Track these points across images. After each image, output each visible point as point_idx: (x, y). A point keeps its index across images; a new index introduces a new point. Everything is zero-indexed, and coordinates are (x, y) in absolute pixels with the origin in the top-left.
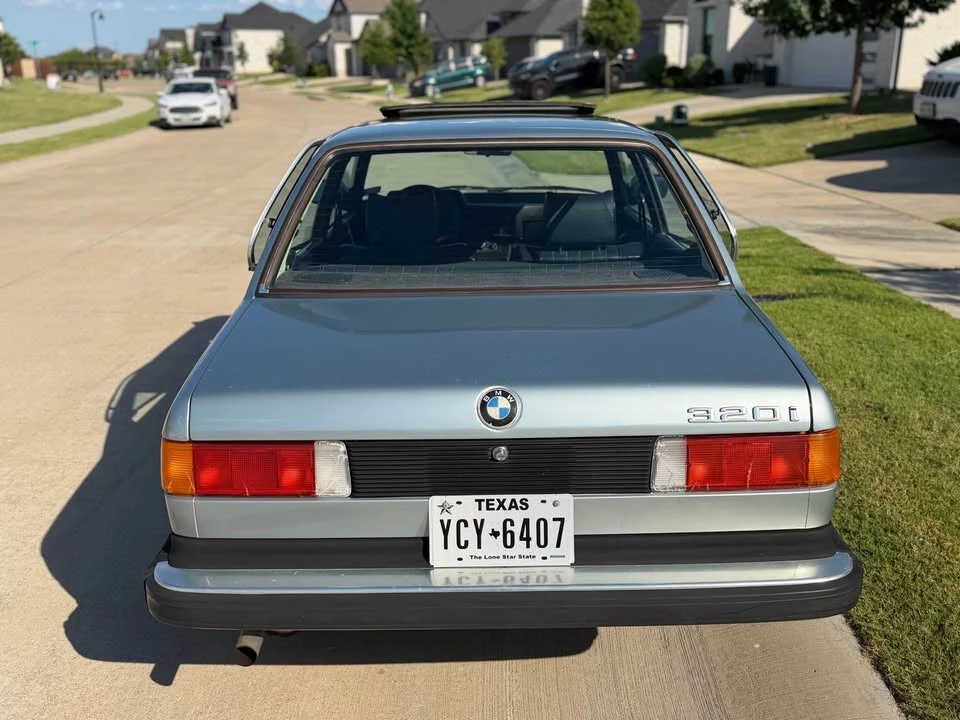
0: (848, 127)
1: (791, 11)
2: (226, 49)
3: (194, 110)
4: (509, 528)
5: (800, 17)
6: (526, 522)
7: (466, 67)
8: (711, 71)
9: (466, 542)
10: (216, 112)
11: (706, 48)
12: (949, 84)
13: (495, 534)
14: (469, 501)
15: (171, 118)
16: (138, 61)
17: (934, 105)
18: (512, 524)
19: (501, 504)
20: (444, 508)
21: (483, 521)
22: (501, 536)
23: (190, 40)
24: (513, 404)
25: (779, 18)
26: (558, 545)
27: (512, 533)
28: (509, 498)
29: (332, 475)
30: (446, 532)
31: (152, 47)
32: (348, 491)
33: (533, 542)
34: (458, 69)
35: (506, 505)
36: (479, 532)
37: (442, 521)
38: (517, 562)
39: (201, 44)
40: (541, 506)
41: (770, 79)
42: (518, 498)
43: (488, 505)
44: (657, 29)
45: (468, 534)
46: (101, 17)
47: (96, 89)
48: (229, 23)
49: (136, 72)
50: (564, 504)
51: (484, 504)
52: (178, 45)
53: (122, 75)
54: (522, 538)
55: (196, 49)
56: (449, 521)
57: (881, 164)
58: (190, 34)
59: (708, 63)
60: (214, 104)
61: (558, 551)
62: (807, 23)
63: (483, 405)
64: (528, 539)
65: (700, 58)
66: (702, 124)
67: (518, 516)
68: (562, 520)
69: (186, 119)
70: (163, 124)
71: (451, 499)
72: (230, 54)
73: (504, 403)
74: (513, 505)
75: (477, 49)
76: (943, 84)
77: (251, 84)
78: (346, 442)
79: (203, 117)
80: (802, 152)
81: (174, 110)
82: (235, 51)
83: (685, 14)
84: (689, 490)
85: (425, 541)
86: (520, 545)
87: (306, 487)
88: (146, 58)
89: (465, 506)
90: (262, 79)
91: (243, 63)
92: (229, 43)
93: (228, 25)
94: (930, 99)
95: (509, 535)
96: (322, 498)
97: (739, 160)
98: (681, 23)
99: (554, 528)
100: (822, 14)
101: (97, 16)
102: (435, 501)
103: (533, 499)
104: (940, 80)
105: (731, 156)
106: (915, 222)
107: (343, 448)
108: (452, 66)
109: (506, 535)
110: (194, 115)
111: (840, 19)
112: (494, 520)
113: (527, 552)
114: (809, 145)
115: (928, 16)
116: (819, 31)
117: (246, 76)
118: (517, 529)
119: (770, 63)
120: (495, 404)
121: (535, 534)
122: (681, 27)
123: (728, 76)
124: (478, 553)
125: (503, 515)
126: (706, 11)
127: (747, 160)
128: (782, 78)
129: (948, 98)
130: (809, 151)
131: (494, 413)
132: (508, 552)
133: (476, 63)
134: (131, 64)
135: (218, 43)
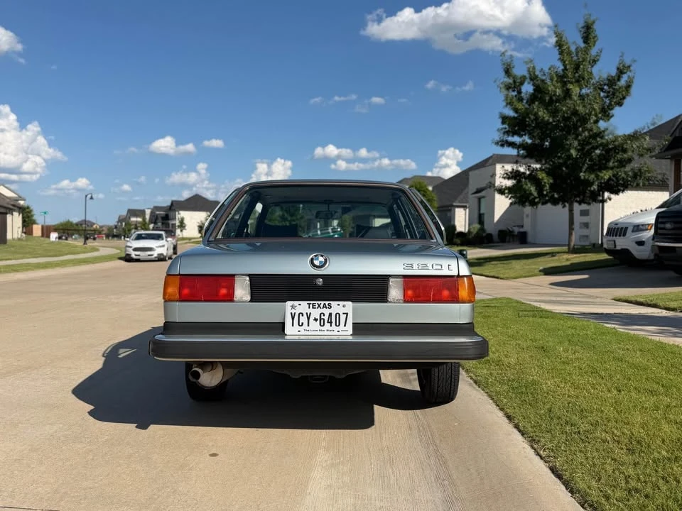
0: (567, 260)
1: (525, 190)
2: (171, 222)
3: (150, 249)
4: (322, 317)
5: (531, 194)
6: (330, 314)
7: (329, 233)
8: (484, 235)
9: (302, 323)
10: (163, 251)
11: (481, 221)
12: (622, 228)
13: (316, 320)
14: (304, 303)
15: (133, 254)
16: (110, 229)
17: (614, 241)
18: (324, 315)
19: (319, 306)
20: (293, 307)
21: (310, 313)
22: (318, 321)
23: (148, 217)
24: (326, 260)
25: (518, 195)
26: (345, 326)
27: (324, 319)
28: (323, 303)
29: (242, 291)
30: (293, 318)
31: (120, 220)
32: (248, 298)
33: (333, 324)
34: (322, 234)
35: (322, 306)
36: (308, 318)
37: (291, 313)
38: (326, 333)
39: (154, 219)
40: (338, 307)
41: (523, 239)
42: (327, 303)
43: (313, 306)
44: (450, 210)
45: (304, 319)
46: (92, 198)
47: (82, 244)
48: (175, 206)
49: (108, 236)
50: (349, 306)
51: (311, 305)
52: (140, 219)
53: (98, 237)
54: (328, 322)
55: (151, 222)
56: (295, 313)
57: (586, 276)
58: (148, 212)
59: (482, 229)
60: (163, 246)
61: (345, 328)
62: (536, 198)
63: (312, 259)
64: (331, 323)
65: (477, 226)
66: (477, 261)
67: (327, 312)
68: (347, 314)
69: (143, 255)
70: (128, 257)
71: (296, 303)
72: (174, 225)
73: (321, 259)
74: (325, 306)
75: (335, 223)
76: (618, 229)
77: (187, 243)
78: (250, 275)
79: (155, 254)
80: (537, 271)
81: (136, 249)
82: (177, 223)
83: (467, 202)
84: (405, 302)
85: (283, 324)
86: (327, 325)
87: (229, 298)
88: (116, 227)
89: (303, 306)
90: (193, 240)
91: (181, 231)
92: (174, 218)
93: (173, 208)
94: (611, 238)
95: (322, 321)
96: (237, 302)
97: (497, 275)
98: (464, 207)
99: (343, 317)
100: (545, 193)
101: (89, 196)
102: (289, 303)
103: (334, 303)
104: (617, 227)
105: (492, 274)
106: (598, 299)
107: (248, 278)
108: (319, 232)
109: (321, 320)
110: (149, 253)
111: (556, 196)
112: (315, 313)
113: (331, 328)
114: (541, 268)
115: (613, 196)
116: (544, 203)
117: (183, 239)
118: (326, 318)
119: (522, 230)
120: (317, 259)
121: (334, 320)
122: (465, 210)
123: (496, 237)
124: (308, 328)
125: (320, 311)
126: (479, 199)
127: (502, 276)
128: (530, 239)
129: (622, 237)
130: (540, 271)
131: (317, 263)
132: (322, 328)
133: (334, 231)
134: (105, 231)
135: (166, 218)
